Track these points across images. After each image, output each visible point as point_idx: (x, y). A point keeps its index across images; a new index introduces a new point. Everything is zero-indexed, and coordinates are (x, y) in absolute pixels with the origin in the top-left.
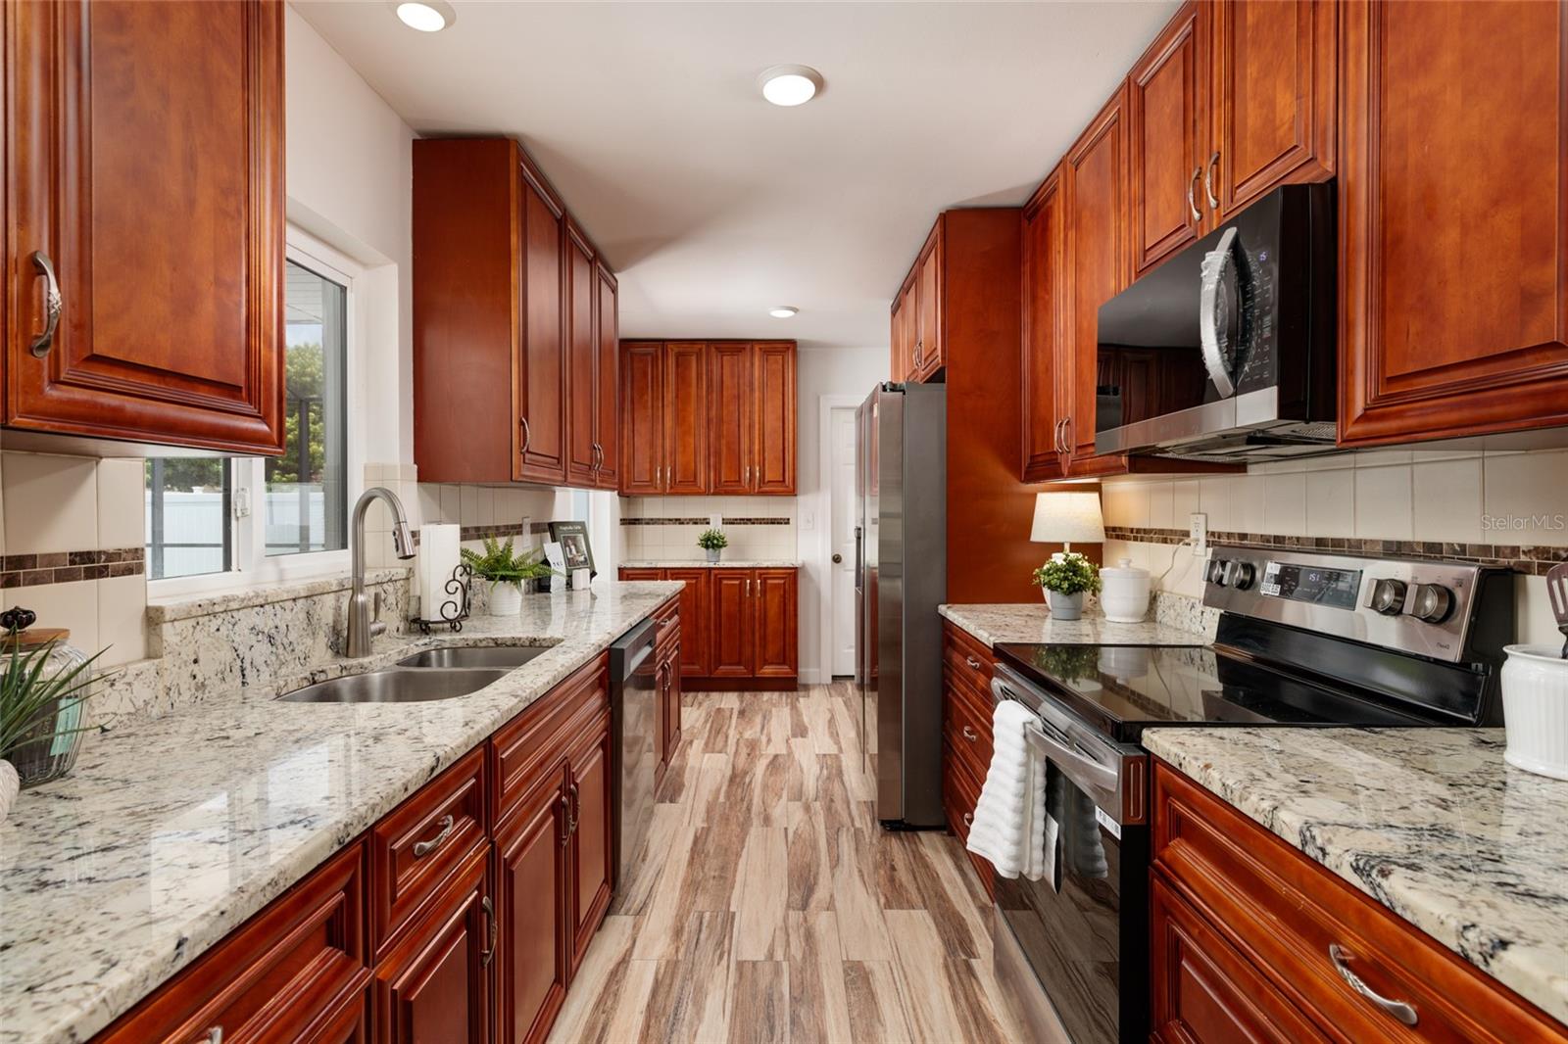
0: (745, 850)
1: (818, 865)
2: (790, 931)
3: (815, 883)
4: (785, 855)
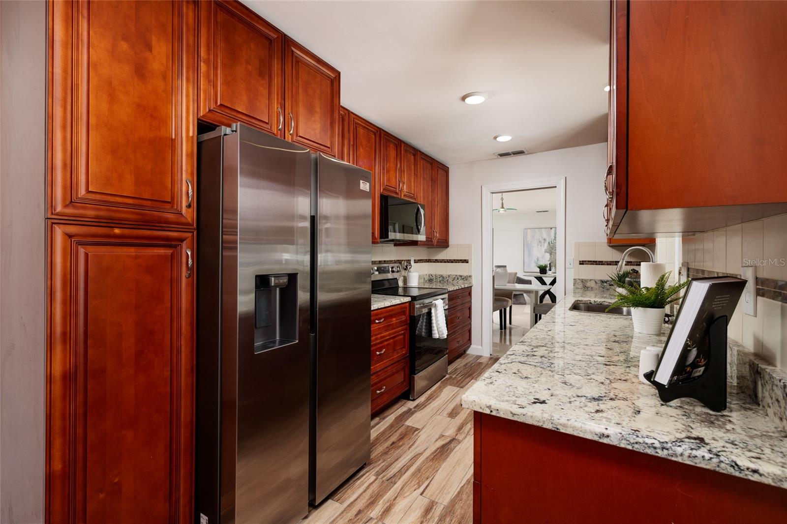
0: (462, 484)
1: (427, 458)
2: (466, 433)
3: (438, 449)
4: (439, 471)
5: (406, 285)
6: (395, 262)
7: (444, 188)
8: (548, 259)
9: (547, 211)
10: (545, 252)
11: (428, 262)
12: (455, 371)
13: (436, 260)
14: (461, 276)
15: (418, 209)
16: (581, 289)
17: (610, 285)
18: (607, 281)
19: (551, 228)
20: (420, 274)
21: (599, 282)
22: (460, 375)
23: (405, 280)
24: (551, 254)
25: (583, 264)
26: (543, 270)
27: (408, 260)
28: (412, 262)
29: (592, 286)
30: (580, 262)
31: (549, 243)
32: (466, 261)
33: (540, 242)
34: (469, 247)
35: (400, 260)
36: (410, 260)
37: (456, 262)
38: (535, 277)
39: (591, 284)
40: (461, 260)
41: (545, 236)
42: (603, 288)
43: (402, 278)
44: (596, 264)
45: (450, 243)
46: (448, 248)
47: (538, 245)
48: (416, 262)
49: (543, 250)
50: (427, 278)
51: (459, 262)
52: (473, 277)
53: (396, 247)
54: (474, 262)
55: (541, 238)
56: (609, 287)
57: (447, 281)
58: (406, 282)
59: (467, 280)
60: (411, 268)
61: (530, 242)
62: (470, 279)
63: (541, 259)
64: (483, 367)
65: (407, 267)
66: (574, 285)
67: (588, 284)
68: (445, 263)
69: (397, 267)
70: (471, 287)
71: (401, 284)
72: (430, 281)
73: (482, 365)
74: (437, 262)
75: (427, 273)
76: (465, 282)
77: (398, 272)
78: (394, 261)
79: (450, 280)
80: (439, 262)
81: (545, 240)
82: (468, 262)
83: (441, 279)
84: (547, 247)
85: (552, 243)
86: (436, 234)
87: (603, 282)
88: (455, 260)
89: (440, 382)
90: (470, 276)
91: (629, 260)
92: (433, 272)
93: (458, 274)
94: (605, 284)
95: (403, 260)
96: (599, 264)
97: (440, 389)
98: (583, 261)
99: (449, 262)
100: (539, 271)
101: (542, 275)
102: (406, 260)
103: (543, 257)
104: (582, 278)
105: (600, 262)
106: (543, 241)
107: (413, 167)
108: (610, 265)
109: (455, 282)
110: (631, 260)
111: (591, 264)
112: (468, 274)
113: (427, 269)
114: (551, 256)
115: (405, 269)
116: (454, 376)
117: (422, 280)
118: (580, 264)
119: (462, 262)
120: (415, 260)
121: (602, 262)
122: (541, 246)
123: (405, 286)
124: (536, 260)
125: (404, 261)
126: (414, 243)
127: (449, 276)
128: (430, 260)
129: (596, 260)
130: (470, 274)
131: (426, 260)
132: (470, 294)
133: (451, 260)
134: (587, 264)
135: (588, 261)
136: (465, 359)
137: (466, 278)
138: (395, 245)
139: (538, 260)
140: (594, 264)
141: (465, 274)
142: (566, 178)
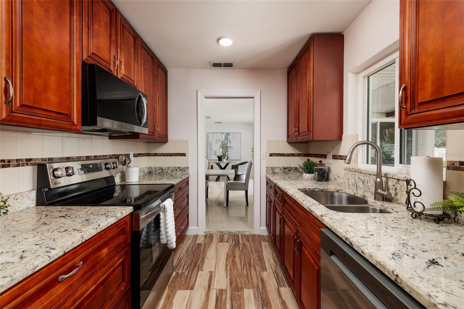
5: (125, 181)
6: (111, 157)
7: (164, 86)
8: (221, 152)
9: (221, 123)
10: (220, 148)
11: (148, 156)
12: (180, 262)
13: (155, 154)
14: (179, 168)
15: (140, 98)
16: (271, 174)
17: (289, 171)
18: (287, 168)
19: (223, 133)
20: (140, 168)
21: (282, 169)
22: (185, 267)
23: (123, 177)
24: (223, 149)
25: (272, 156)
26: (220, 159)
27: (127, 155)
28: (131, 157)
29: (278, 172)
30: (270, 154)
31: (222, 142)
32: (184, 155)
33: (217, 141)
34: (187, 142)
35: (117, 155)
36: (129, 154)
37: (175, 156)
38: (216, 163)
39: (277, 170)
40: (179, 154)
41: (219, 138)
42: (285, 173)
43: (120, 174)
44: (280, 156)
45: (169, 139)
46: (168, 143)
47: (216, 143)
48: (135, 156)
49: (219, 146)
50: (146, 171)
51: (177, 156)
52: (190, 168)
53: (111, 140)
54: (191, 155)
55: (217, 139)
56: (288, 172)
57: (167, 172)
58: (125, 177)
59: (184, 171)
60: (130, 162)
61: (211, 142)
62: (187, 170)
63: (217, 152)
64: (202, 249)
65: (125, 162)
66: (266, 172)
67: (276, 171)
68: (164, 157)
69: (113, 163)
70: (188, 177)
71: (118, 180)
72: (150, 173)
73: (201, 245)
74: (156, 156)
75: (146, 166)
76: (183, 173)
77: (114, 168)
78: (110, 155)
79: (169, 171)
80: (158, 156)
81: (219, 140)
82: (185, 156)
83: (160, 171)
84: (221, 144)
85: (223, 142)
86: (158, 129)
87: (285, 168)
88: (173, 154)
89: (167, 287)
90: (188, 168)
91: (300, 153)
92: (153, 165)
93: (177, 166)
94: (286, 170)
95: (120, 155)
96: (282, 156)
97: (170, 298)
98: (272, 154)
99: (168, 156)
100: (218, 159)
101: (219, 162)
102: (124, 155)
103: (218, 151)
104: (272, 166)
105: (282, 154)
106: (218, 141)
107: (132, 50)
108: (289, 156)
109: (174, 173)
110: (301, 153)
111: (277, 156)
112: (185, 166)
113: (146, 163)
114: (223, 150)
115: (124, 165)
116: (180, 271)
117: (142, 174)
118: (270, 156)
119: (180, 156)
120: (134, 154)
121: (284, 154)
122: (217, 144)
123: (123, 183)
124: (215, 153)
125: (122, 155)
126: (135, 136)
127: (168, 168)
128: (149, 154)
129: (280, 153)
130: (187, 166)
131: (146, 154)
132: (188, 183)
133: (169, 154)
134: (274, 156)
135: (275, 154)
136: (185, 243)
137: (184, 170)
138: (111, 138)
139: (216, 153)
140: (279, 156)
141: (183, 166)
142: (261, 91)
